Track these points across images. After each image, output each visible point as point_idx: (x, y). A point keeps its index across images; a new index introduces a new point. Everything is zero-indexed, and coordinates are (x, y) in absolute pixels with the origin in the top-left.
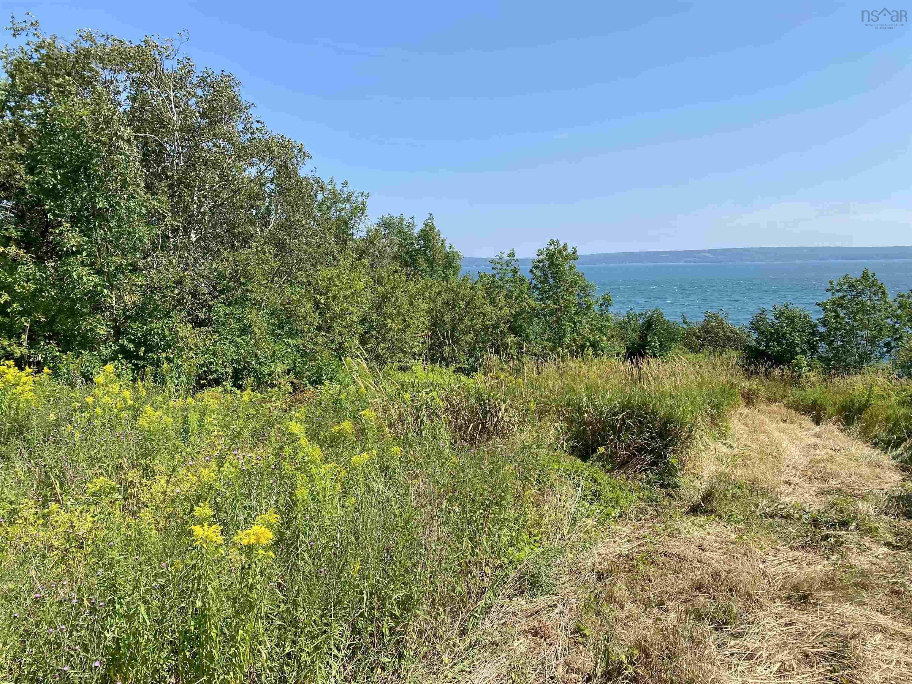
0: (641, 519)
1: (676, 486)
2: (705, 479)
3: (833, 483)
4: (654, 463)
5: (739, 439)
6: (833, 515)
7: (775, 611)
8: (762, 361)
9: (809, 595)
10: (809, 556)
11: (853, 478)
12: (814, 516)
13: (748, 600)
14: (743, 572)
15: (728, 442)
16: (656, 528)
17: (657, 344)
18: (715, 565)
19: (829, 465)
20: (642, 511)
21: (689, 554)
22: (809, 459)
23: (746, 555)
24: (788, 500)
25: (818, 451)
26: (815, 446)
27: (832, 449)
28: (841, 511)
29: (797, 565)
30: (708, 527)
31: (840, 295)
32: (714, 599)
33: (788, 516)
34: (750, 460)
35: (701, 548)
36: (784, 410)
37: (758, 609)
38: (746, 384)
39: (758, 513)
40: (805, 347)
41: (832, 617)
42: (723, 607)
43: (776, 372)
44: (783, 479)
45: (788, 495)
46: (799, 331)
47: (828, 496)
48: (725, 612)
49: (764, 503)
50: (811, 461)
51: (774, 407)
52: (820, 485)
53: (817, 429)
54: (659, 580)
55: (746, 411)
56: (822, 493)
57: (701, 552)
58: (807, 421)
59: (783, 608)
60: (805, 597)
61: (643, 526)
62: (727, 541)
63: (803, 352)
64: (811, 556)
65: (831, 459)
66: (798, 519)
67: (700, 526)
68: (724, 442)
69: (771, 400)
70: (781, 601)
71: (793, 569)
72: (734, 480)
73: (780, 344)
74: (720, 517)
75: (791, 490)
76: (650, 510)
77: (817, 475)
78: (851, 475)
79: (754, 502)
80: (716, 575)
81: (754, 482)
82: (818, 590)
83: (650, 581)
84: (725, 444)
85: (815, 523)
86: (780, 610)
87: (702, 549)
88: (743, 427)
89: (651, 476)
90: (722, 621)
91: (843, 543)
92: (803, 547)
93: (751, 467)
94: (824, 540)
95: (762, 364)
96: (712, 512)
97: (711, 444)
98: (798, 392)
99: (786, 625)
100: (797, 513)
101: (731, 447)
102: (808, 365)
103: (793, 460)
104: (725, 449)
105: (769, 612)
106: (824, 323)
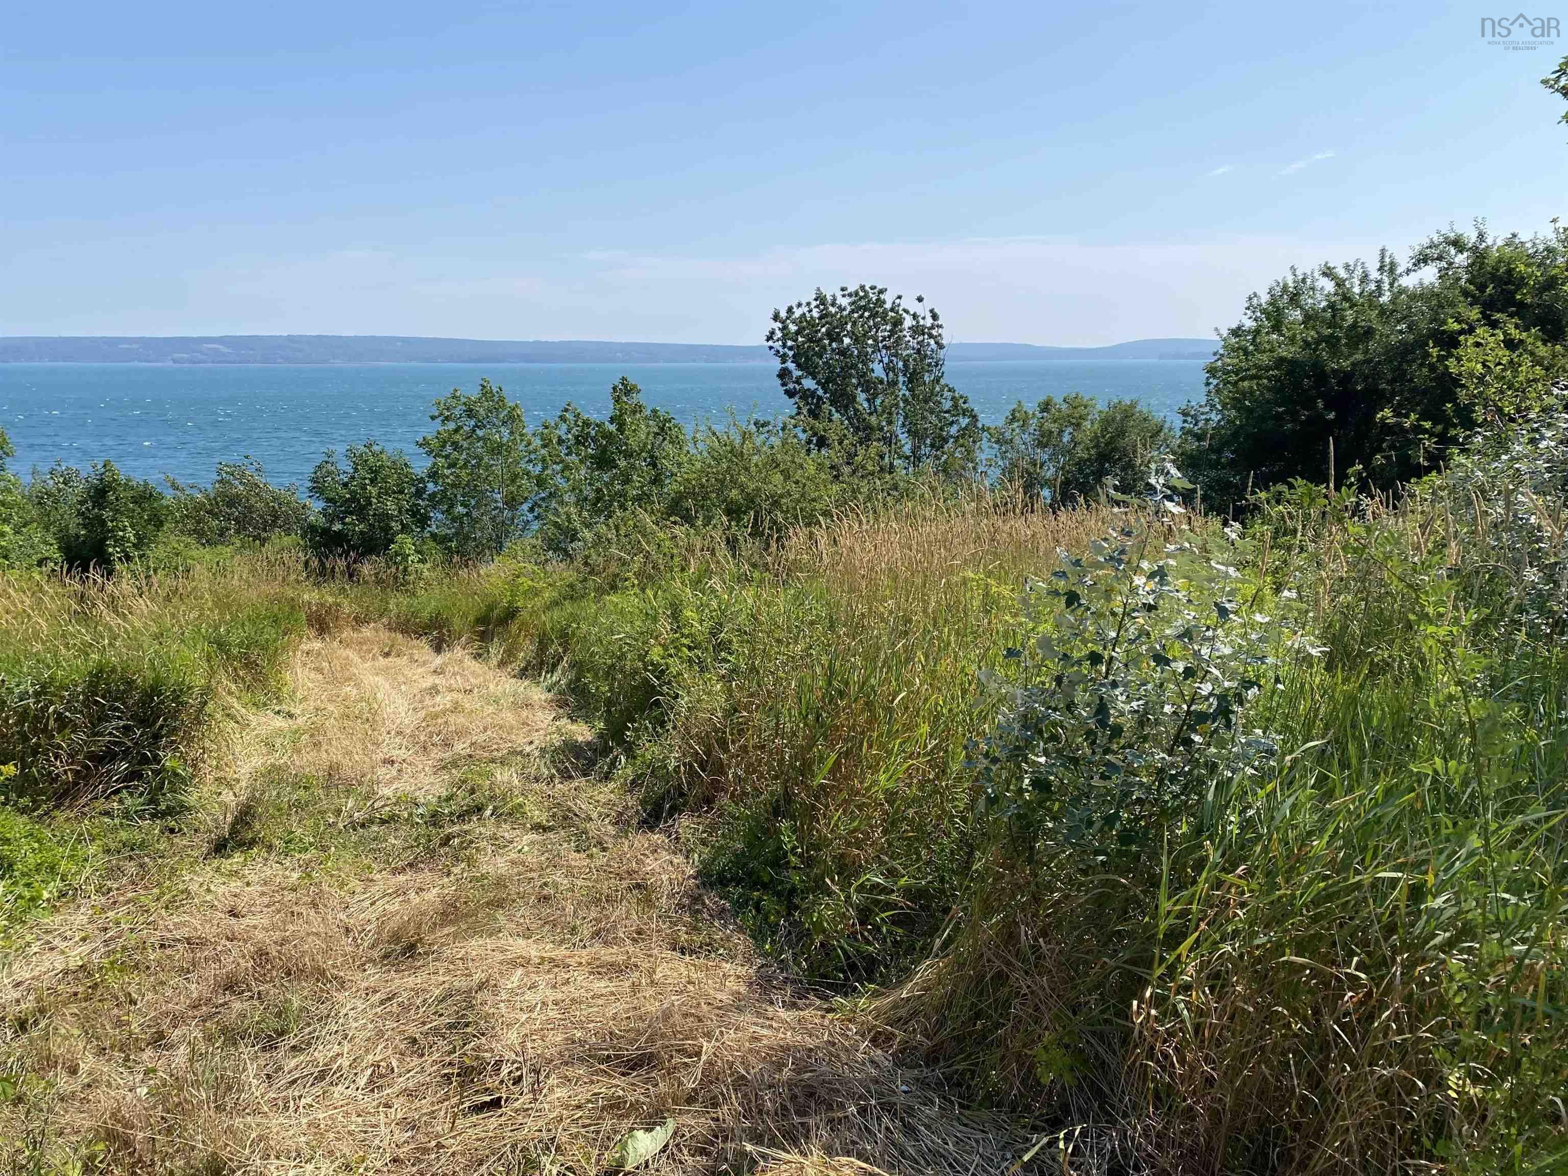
0: (110, 890)
1: (183, 808)
2: (244, 784)
3: (461, 747)
4: (134, 775)
5: (305, 699)
6: (463, 800)
7: (365, 984)
8: (340, 550)
9: (417, 941)
10: (420, 877)
11: (489, 733)
12: (431, 808)
13: (318, 980)
14: (308, 934)
15: (284, 707)
16: (142, 898)
17: (130, 535)
18: (260, 935)
19: (452, 719)
20: (113, 872)
21: (208, 932)
22: (422, 714)
23: (315, 905)
24: (387, 792)
25: (438, 699)
26: (434, 691)
27: (459, 691)
28: (472, 791)
29: (401, 899)
30: (247, 872)
31: (451, 426)
32: (259, 998)
33: (392, 819)
34: (325, 734)
35: (233, 913)
36: (384, 635)
37: (337, 990)
38: (311, 596)
39: (341, 825)
40: (407, 519)
41: (452, 967)
42: (276, 1006)
43: (366, 569)
44: (381, 756)
45: (390, 782)
46: (394, 493)
47: (453, 771)
48: (279, 1015)
49: (349, 806)
50: (426, 716)
51: (367, 632)
52: (441, 755)
53: (438, 660)
54: (150, 996)
55: (317, 645)
56: (443, 768)
57: (233, 921)
58: (422, 649)
59: (377, 976)
60: (412, 947)
61: (115, 903)
62: (283, 889)
63: (405, 528)
64: (426, 876)
65: (456, 708)
66: (407, 820)
67: (234, 874)
68: (277, 709)
69: (360, 621)
70: (375, 965)
71: (394, 906)
72: (296, 775)
73: (362, 519)
74: (270, 848)
75: (395, 773)
76: (131, 868)
77: (435, 739)
78: (485, 729)
79: (333, 807)
80: (261, 954)
81: (332, 770)
82: (432, 930)
83: (133, 1002)
84: (278, 712)
85: (435, 819)
86: (372, 982)
87: (235, 915)
88: (312, 675)
89: (129, 801)
90: (276, 1031)
91: (471, 842)
92: (411, 865)
93: (325, 747)
94: (445, 844)
95: (340, 555)
96: (252, 843)
97: (251, 718)
98: (404, 600)
99: (382, 1003)
100: (406, 809)
101: (291, 716)
102: (418, 552)
103: (398, 721)
104: (279, 722)
105: (354, 989)
106: (434, 475)
